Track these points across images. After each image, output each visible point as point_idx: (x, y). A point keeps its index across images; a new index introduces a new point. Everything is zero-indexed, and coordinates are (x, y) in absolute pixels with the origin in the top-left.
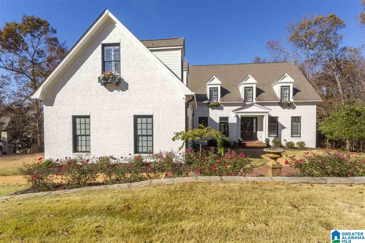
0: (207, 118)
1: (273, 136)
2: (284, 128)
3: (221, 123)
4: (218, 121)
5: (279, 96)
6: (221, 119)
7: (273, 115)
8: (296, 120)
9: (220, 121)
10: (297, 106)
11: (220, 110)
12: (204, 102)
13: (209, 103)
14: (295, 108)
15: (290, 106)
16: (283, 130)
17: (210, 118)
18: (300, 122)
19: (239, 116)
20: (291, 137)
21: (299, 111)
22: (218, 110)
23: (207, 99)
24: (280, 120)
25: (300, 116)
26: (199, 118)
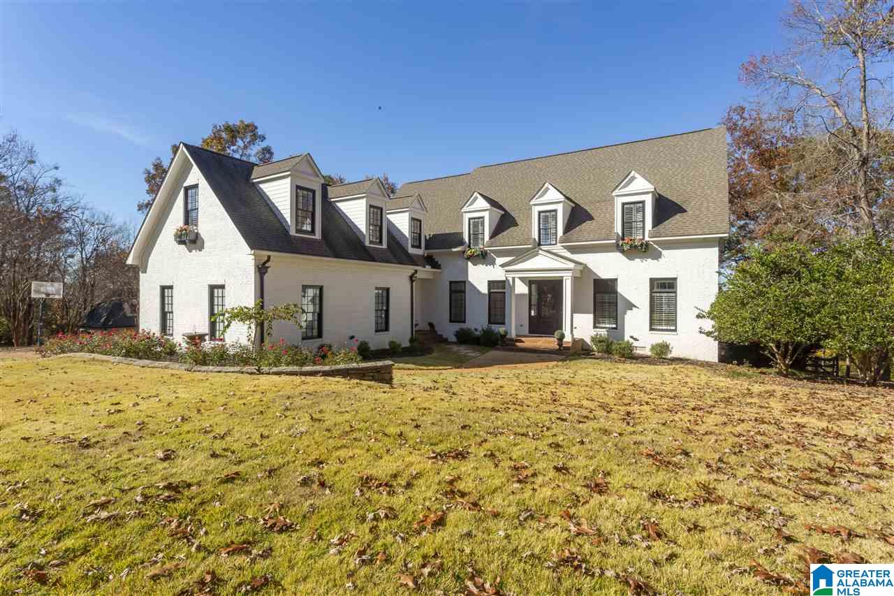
0: (464, 282)
1: (608, 326)
2: (631, 306)
3: (490, 293)
4: (484, 289)
5: (618, 229)
6: (491, 284)
7: (604, 274)
8: (663, 288)
9: (489, 289)
10: (665, 252)
11: (489, 266)
12: (454, 250)
13: (464, 252)
14: (660, 257)
15: (642, 250)
16: (629, 312)
17: (470, 282)
18: (675, 292)
20: (651, 329)
21: (670, 263)
22: (484, 266)
23: (461, 243)
24: (621, 289)
25: (675, 276)
26: (451, 282)
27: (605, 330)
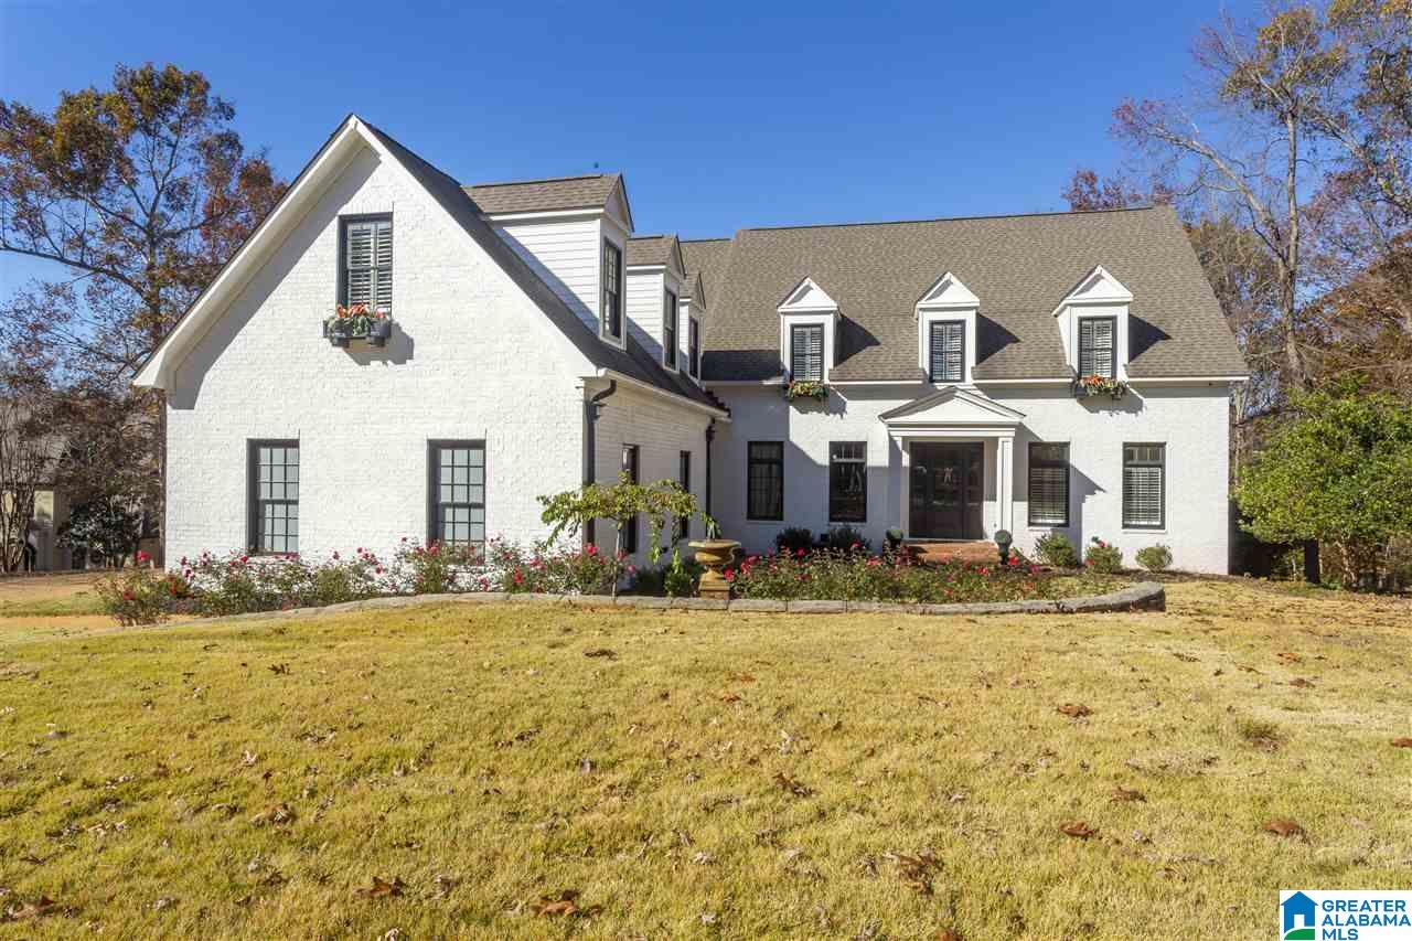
0: (781, 444)
1: (1050, 521)
2: (1092, 488)
3: (832, 464)
4: (822, 457)
5: (1072, 360)
6: (837, 448)
7: (1047, 434)
8: (1144, 459)
9: (831, 458)
10: (1146, 401)
11: (831, 415)
12: (766, 383)
13: (786, 387)
14: (1140, 409)
15: (1113, 398)
16: (1089, 498)
17: (792, 445)
18: (1162, 466)
19: (896, 439)
20: (1125, 526)
21: (1157, 419)
22: (823, 414)
23: (779, 371)
24: (1076, 459)
25: (1162, 441)
26: (751, 444)
27: (1049, 528)
